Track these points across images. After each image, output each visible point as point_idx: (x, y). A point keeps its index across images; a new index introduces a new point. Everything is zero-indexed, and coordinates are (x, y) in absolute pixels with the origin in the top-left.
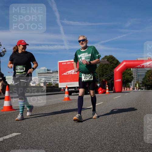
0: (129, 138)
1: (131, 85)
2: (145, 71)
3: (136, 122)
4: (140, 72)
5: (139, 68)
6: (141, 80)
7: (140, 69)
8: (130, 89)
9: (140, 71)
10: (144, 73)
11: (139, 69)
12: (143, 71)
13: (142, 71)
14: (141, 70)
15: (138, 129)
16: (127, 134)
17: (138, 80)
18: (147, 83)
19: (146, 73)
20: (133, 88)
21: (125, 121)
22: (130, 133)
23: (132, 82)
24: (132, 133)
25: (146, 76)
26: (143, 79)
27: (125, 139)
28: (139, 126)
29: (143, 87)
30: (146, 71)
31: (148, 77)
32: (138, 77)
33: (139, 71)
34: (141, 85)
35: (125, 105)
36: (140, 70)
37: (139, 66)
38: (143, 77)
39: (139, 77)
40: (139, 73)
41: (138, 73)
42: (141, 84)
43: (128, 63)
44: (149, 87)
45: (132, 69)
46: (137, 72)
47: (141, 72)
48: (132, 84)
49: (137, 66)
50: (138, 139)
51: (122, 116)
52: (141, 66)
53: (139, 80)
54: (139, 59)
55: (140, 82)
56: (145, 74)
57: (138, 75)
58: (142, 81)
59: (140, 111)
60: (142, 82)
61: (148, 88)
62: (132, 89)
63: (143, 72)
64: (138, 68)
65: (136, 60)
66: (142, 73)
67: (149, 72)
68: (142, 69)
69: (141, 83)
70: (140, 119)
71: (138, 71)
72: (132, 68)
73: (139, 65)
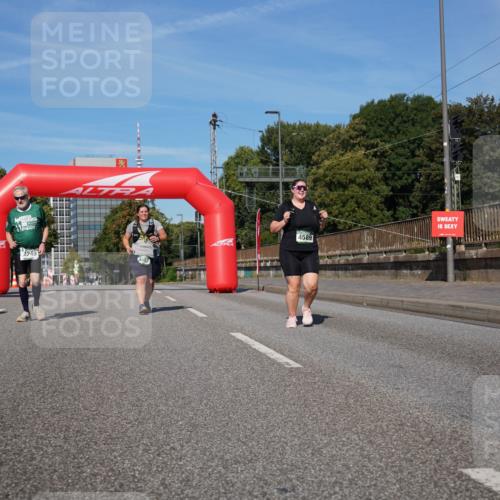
0: (29, 479)
1: (49, 263)
2: (103, 211)
3: (58, 413)
4: (83, 215)
5: (81, 196)
6: (87, 244)
7: (86, 203)
9: (86, 211)
10: (98, 219)
11: (80, 202)
12: (97, 211)
13: (92, 211)
14: (89, 207)
15: (65, 438)
16: (20, 462)
17: (76, 246)
18: (109, 258)
19: (107, 218)
20: (55, 278)
21: (14, 409)
22: (33, 459)
23: (53, 253)
24: (38, 458)
25: (106, 229)
26: (96, 241)
27: (8, 485)
28: (68, 428)
29: (93, 272)
30: (108, 211)
31: (112, 235)
32: (76, 232)
33: (79, 211)
34: (87, 265)
35: (18, 348)
36: (83, 207)
37: (81, 189)
38: (95, 234)
39: (80, 235)
40: (80, 219)
41: (76, 216)
42: (86, 260)
43: (35, 175)
44: (115, 271)
45: (51, 199)
46: (72, 214)
47: (89, 215)
48: (53, 260)
49: (73, 191)
50: (61, 478)
52: (86, 188)
53: (79, 244)
54: (79, 163)
56: (104, 220)
57: (76, 223)
58: (92, 247)
59: (76, 366)
61: (112, 279)
62: (51, 281)
63: (95, 215)
64: (74, 195)
65: (71, 164)
66: (92, 219)
67: (120, 214)
68: (92, 202)
69: (87, 256)
70: (75, 400)
71: (76, 208)
72: (55, 195)
73: (80, 186)
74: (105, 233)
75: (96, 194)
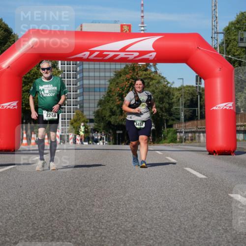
2: (108, 74)
4: (89, 78)
5: (88, 60)
6: (92, 105)
7: (92, 66)
9: (92, 74)
10: (102, 82)
11: (86, 65)
12: (102, 74)
13: (97, 74)
14: (94, 70)
17: (82, 107)
18: (112, 120)
19: (112, 81)
25: (110, 91)
26: (101, 103)
30: (112, 75)
31: (116, 97)
32: (82, 94)
33: (85, 74)
34: (92, 126)
36: (89, 70)
37: (87, 53)
38: (99, 96)
39: (86, 97)
40: (86, 82)
41: (82, 78)
42: (91, 121)
44: (118, 132)
45: (60, 62)
46: (78, 77)
47: (94, 78)
49: (80, 55)
52: (92, 52)
53: (85, 105)
55: (89, 114)
56: (108, 83)
57: (82, 86)
58: (97, 109)
60: (97, 114)
61: (115, 139)
63: (100, 78)
66: (97, 82)
67: (123, 77)
68: (97, 66)
69: (92, 117)
71: (82, 71)
73: (87, 50)
74: (109, 96)
75: (102, 58)
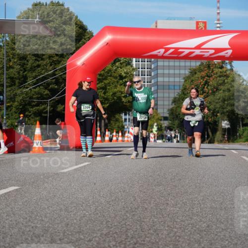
2: (182, 72)
4: (163, 75)
5: (163, 57)
7: (166, 64)
8: (123, 135)
9: (166, 72)
10: (177, 79)
11: (161, 63)
12: (177, 72)
13: (172, 72)
14: (169, 67)
17: (156, 104)
19: (186, 79)
26: (175, 101)
29: (171, 130)
30: (187, 72)
32: (156, 92)
33: (160, 71)
34: (165, 124)
35: (103, 200)
36: (163, 67)
37: (162, 51)
38: (174, 94)
39: (160, 95)
40: (160, 79)
41: (157, 76)
42: (166, 119)
43: (120, 37)
45: (134, 59)
46: (153, 74)
47: (169, 75)
49: (155, 52)
51: (90, 241)
52: (167, 50)
53: (160, 103)
54: (162, 25)
55: (163, 111)
56: (183, 81)
57: (157, 84)
58: (171, 107)
60: (172, 112)
63: (174, 75)
64: (156, 57)
65: (153, 26)
66: (172, 79)
67: (198, 75)
68: (172, 63)
69: (167, 115)
71: (157, 68)
73: (162, 48)
74: (184, 93)
75: (177, 55)
